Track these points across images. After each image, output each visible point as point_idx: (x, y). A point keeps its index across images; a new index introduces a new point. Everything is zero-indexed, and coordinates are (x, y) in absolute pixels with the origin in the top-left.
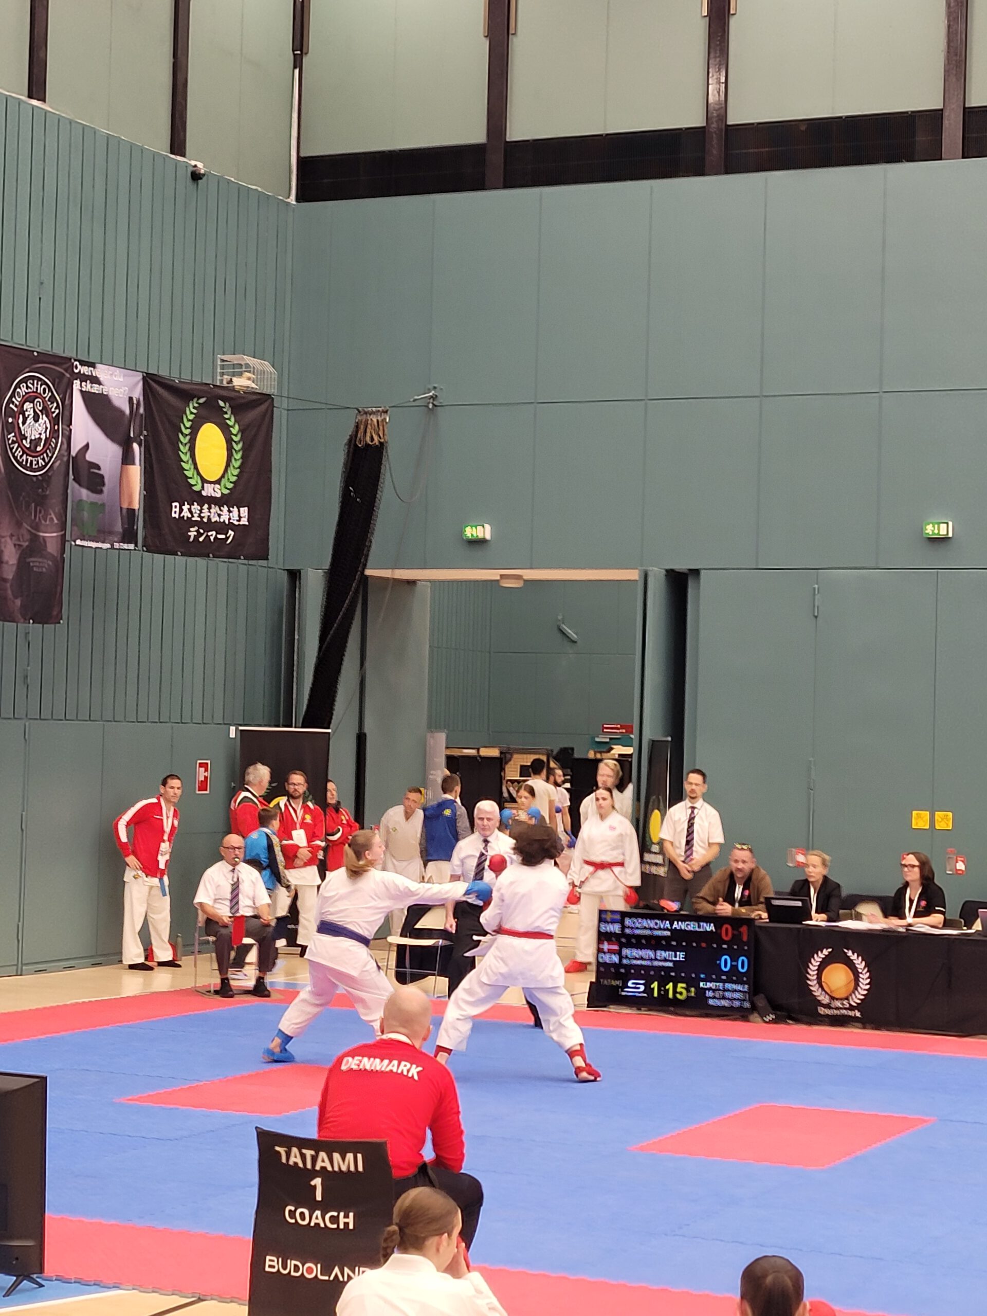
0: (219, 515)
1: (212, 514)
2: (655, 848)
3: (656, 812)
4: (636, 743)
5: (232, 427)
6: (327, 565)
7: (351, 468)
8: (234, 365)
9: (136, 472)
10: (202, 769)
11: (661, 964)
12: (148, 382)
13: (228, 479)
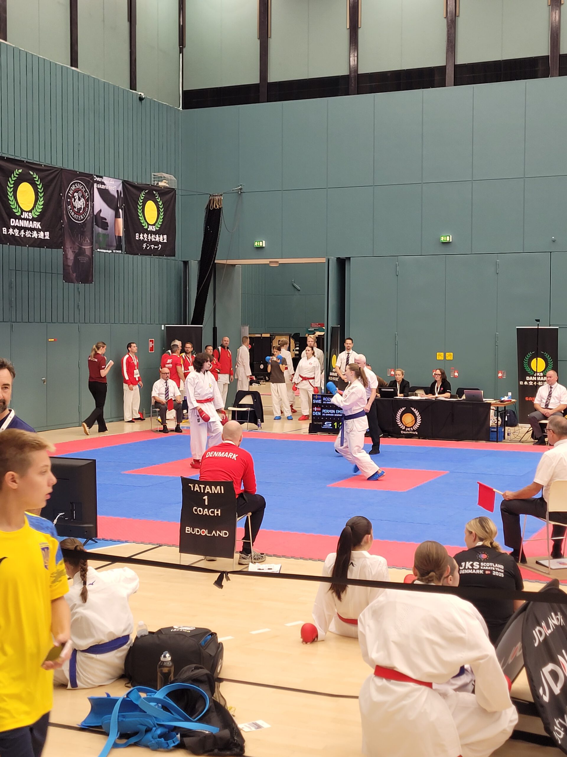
0: (155, 238)
1: (152, 238)
3: (334, 355)
4: (326, 331)
5: (159, 202)
6: (199, 259)
7: (208, 219)
8: (159, 177)
9: (121, 221)
10: (151, 343)
11: (338, 415)
12: (124, 184)
13: (158, 224)
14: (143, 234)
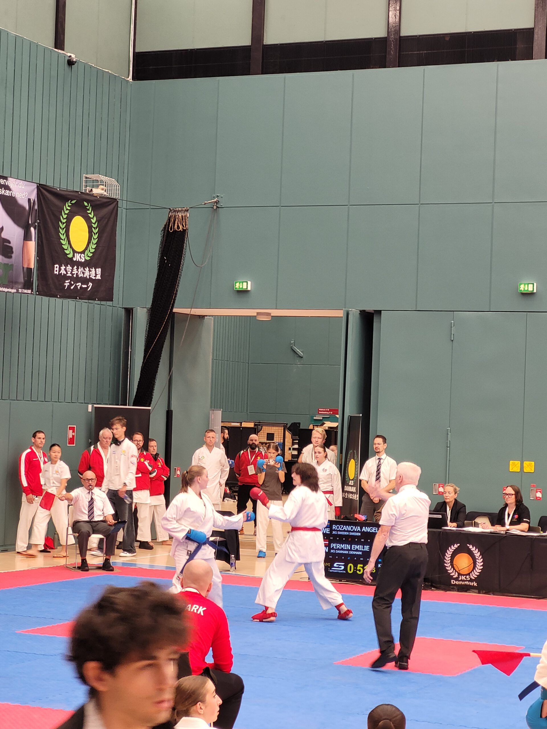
0: (83, 273)
1: (79, 272)
2: (351, 483)
3: (352, 460)
4: (340, 420)
5: (92, 218)
6: (149, 305)
7: (165, 245)
8: (93, 180)
9: (32, 245)
10: (71, 431)
11: (355, 553)
12: (40, 189)
13: (89, 251)
14: (66, 266)
